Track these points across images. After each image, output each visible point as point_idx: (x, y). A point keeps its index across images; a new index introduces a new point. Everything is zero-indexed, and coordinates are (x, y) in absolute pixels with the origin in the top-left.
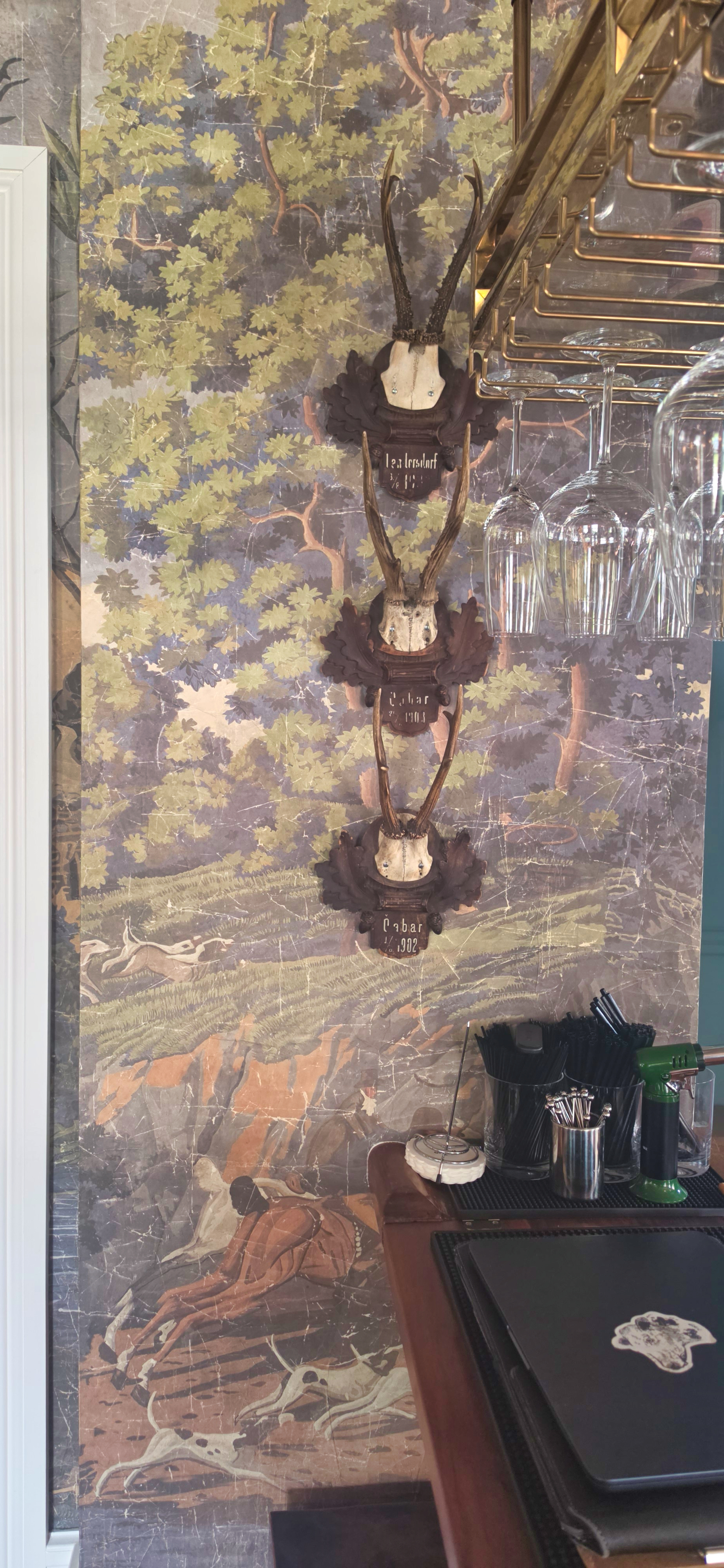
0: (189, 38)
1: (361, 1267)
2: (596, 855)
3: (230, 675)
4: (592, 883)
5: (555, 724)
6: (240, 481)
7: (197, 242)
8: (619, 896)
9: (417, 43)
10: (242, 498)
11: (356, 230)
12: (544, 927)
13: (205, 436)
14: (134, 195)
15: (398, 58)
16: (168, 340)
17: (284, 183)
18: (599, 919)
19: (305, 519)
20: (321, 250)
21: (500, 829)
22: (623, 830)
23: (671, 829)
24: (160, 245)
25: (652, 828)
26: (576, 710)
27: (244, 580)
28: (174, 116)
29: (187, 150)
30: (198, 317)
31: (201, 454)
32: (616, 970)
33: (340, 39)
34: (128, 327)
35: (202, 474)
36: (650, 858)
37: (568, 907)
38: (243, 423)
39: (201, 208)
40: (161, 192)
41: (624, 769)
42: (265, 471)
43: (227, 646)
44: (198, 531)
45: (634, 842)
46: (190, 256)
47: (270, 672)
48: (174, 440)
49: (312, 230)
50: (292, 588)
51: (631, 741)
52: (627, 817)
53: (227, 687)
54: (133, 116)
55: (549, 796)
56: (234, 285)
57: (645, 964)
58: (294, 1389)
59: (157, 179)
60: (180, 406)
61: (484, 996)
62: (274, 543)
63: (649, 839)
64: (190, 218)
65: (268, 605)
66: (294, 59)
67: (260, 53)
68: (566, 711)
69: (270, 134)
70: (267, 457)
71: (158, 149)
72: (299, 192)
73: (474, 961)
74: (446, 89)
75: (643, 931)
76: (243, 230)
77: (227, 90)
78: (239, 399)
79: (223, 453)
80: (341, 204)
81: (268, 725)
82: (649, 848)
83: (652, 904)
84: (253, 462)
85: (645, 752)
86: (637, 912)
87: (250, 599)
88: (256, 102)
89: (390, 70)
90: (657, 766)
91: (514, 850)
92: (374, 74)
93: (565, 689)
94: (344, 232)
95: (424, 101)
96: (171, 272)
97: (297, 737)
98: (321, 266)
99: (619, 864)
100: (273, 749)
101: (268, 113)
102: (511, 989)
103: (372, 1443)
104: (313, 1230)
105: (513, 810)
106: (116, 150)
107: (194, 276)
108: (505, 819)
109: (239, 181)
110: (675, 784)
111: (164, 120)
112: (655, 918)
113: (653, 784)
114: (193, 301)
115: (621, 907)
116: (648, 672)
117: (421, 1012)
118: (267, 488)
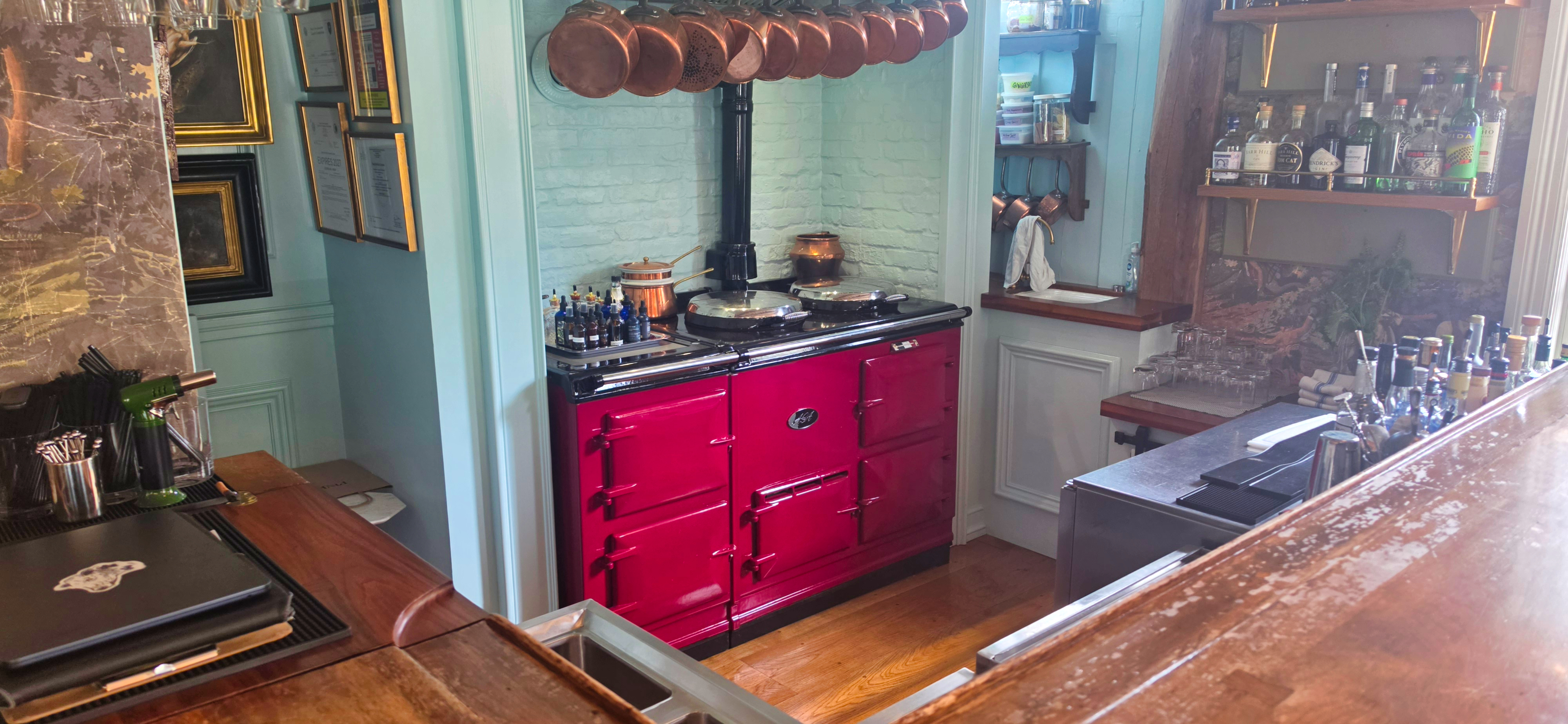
2: (64, 227)
4: (65, 253)
8: (97, 263)
12: (22, 298)
18: (79, 285)
22: (89, 202)
23: (138, 198)
25: (119, 198)
26: (17, 91)
32: (105, 328)
36: (122, 226)
37: (45, 278)
41: (80, 146)
45: (103, 213)
51: (82, 120)
52: (91, 191)
57: (133, 320)
63: (118, 208)
75: (126, 291)
82: (119, 217)
83: (131, 266)
85: (99, 130)
86: (118, 275)
90: (115, 142)
99: (91, 234)
110: (136, 158)
112: (136, 278)
113: (112, 158)
115: (100, 272)
116: (88, 57)
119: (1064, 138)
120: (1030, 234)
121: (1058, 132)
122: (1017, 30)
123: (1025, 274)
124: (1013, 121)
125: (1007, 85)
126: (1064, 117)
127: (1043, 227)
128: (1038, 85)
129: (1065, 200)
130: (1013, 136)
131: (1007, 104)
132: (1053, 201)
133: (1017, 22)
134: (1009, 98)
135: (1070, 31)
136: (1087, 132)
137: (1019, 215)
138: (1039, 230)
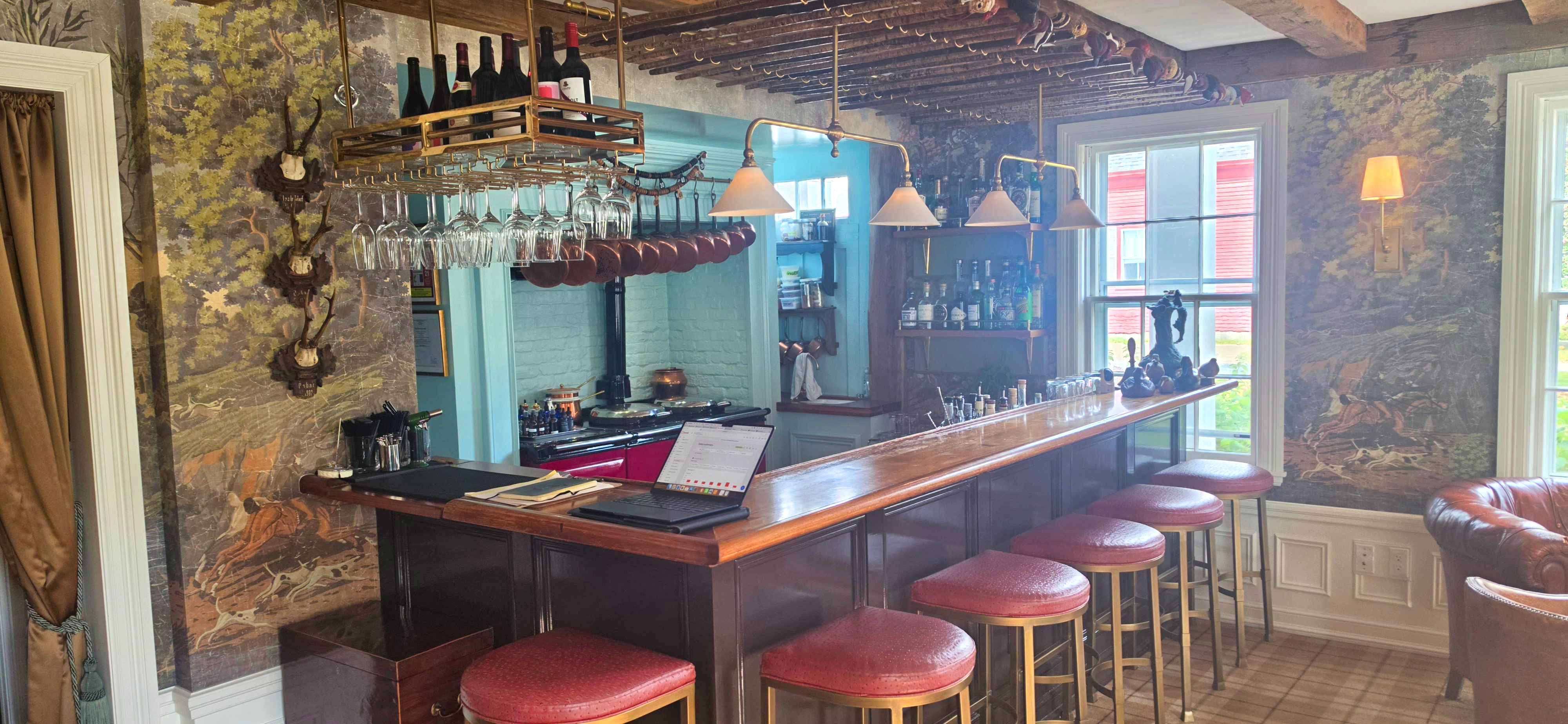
0: (187, 25)
1: (300, 528)
2: (376, 350)
3: (225, 286)
4: (376, 361)
5: (356, 300)
6: (223, 206)
7: (197, 108)
8: (386, 366)
9: (279, 35)
10: (225, 213)
11: (261, 107)
13: (206, 187)
14: (169, 88)
15: (272, 40)
16: (188, 148)
17: (231, 87)
18: (379, 375)
19: (251, 221)
20: (248, 114)
21: (340, 343)
22: (385, 340)
23: (402, 338)
24: (181, 109)
25: (395, 338)
26: (364, 294)
27: (228, 247)
28: (184, 56)
29: (190, 71)
30: (200, 139)
31: (205, 195)
32: (387, 394)
33: (249, 31)
34: (171, 142)
35: (207, 203)
36: (396, 350)
37: (367, 372)
38: (222, 182)
39: (198, 95)
40: (181, 87)
41: (383, 316)
42: (233, 202)
43: (223, 274)
44: (206, 227)
45: (390, 344)
46: (195, 114)
47: (242, 284)
48: (193, 189)
49: (244, 106)
50: (248, 249)
51: (385, 305)
52: (386, 335)
53: (224, 292)
54: (166, 55)
55: (357, 329)
56: (214, 127)
57: (398, 391)
58: (277, 584)
59: (178, 82)
60: (195, 175)
61: (339, 410)
62: (239, 231)
63: (394, 343)
64: (194, 98)
65: (239, 257)
66: (231, 37)
67: (217, 33)
68: (360, 295)
69: (224, 66)
70: (233, 196)
71: (177, 69)
72: (238, 90)
73: (335, 397)
74: (292, 54)
75: (396, 378)
76: (216, 104)
77: (205, 47)
78: (220, 172)
79: (214, 194)
80: (255, 96)
81: (243, 306)
82: (395, 346)
83: (398, 368)
84: (228, 198)
85: (390, 309)
86: (393, 371)
87: (231, 254)
88: (217, 53)
89: (270, 44)
90: (395, 315)
91: (346, 351)
92: (263, 46)
93: (359, 286)
94: (257, 107)
95: (283, 58)
96: (187, 120)
97: (255, 310)
98: (249, 120)
99: (385, 353)
100: (246, 316)
101: (223, 58)
102: (350, 407)
103: (310, 600)
104: (279, 516)
105: (344, 335)
106: (160, 69)
107: (197, 122)
108: (341, 339)
109: (213, 85)
110: (402, 321)
111: (179, 57)
112: (399, 373)
113: (394, 321)
114: (197, 132)
115: (387, 370)
116: (388, 279)
117: (315, 420)
118: (234, 209)
119: (820, 305)
120: (804, 364)
121: (816, 301)
122: (787, 240)
123: (803, 389)
124: (789, 295)
125: (784, 273)
126: (819, 292)
127: (812, 360)
128: (803, 274)
129: (824, 344)
130: (790, 304)
131: (785, 285)
132: (816, 343)
133: (787, 235)
134: (785, 281)
135: (817, 242)
136: (834, 301)
137: (797, 352)
138: (809, 361)
